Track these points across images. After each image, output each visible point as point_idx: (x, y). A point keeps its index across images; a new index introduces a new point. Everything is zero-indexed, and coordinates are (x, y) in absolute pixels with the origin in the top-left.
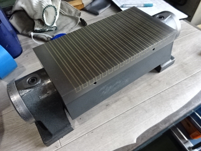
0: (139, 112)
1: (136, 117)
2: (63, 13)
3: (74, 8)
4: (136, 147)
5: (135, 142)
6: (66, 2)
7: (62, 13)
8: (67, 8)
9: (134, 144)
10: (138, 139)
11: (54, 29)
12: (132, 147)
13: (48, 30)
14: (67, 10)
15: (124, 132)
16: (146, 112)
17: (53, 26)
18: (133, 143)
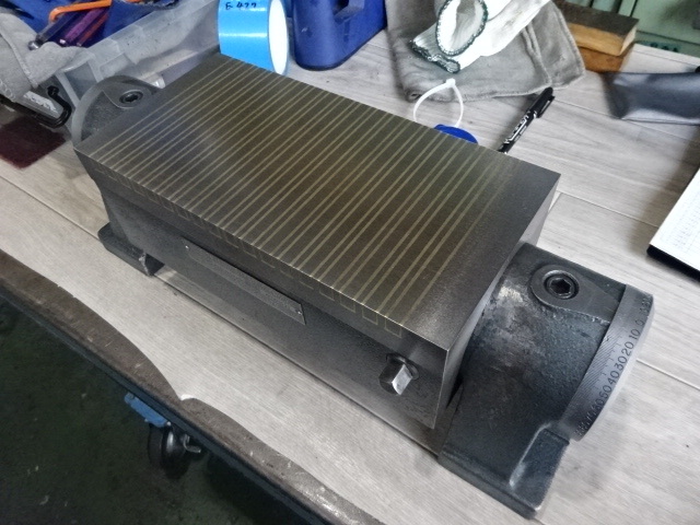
0: (271, 375)
1: (251, 370)
2: (533, 46)
3: (575, 52)
4: (173, 406)
5: (184, 397)
6: (563, 20)
7: (529, 44)
8: (555, 38)
9: (177, 397)
10: (193, 401)
11: (451, 67)
12: (167, 397)
13: (435, 59)
14: (550, 44)
15: (197, 359)
16: (281, 393)
17: (455, 58)
18: (177, 392)
